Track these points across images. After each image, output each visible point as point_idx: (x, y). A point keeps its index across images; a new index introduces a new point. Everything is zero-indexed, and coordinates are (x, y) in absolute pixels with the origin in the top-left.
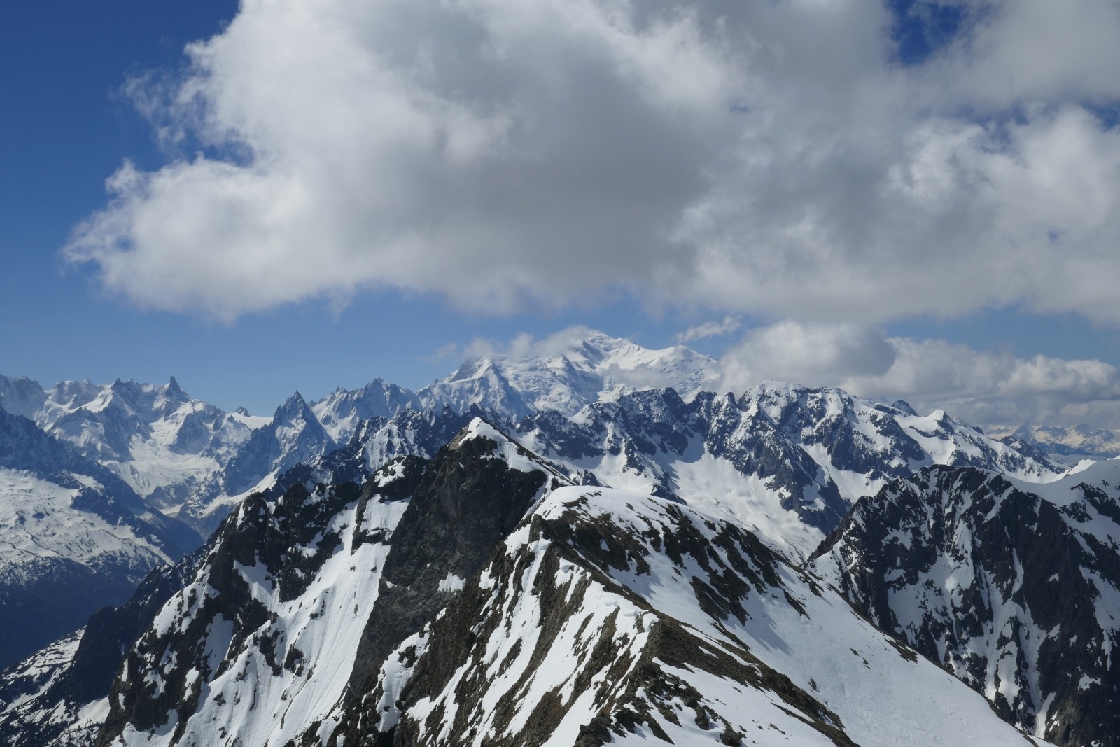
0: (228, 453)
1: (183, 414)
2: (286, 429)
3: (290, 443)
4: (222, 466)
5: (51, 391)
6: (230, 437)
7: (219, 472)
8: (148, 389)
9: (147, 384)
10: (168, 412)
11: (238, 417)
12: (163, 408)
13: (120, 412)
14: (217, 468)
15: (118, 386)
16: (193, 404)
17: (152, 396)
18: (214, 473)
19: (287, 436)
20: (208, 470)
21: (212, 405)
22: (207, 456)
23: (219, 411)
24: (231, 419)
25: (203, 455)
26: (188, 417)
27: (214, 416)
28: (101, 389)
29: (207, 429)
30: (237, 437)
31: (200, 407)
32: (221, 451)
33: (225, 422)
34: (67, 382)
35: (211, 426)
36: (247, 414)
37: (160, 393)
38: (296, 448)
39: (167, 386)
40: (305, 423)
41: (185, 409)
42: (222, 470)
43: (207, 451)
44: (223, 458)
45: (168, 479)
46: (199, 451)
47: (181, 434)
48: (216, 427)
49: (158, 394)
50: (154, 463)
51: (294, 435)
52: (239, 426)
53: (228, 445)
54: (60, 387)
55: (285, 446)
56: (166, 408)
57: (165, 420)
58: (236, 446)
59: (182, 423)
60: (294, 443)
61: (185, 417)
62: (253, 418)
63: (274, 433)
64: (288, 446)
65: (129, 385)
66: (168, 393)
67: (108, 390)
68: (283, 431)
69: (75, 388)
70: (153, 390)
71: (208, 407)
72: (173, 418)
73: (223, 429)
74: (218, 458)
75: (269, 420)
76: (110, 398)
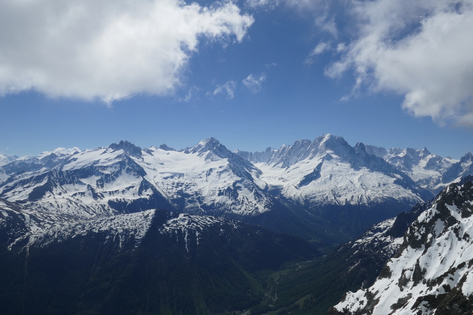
0: (444, 170)
1: (429, 158)
2: (465, 163)
3: (466, 168)
4: (441, 174)
5: (388, 151)
6: (444, 166)
7: (440, 176)
8: (417, 150)
9: (417, 149)
10: (424, 157)
11: (447, 159)
12: (422, 156)
13: (408, 157)
14: (440, 175)
15: (408, 150)
16: (432, 155)
17: (419, 152)
18: (438, 176)
19: (465, 166)
20: (437, 175)
21: (438, 155)
22: (436, 171)
23: (441, 157)
24: (445, 160)
25: (435, 171)
26: (430, 159)
27: (439, 159)
28: (403, 150)
29: (436, 163)
30: (446, 166)
31: (434, 156)
32: (441, 170)
33: (443, 161)
34: (393, 148)
35: (438, 162)
36: (450, 159)
37: (421, 151)
38: (468, 170)
39: (423, 150)
40: (472, 162)
41: (429, 157)
42: (441, 175)
43: (436, 169)
44: (442, 172)
45: (423, 177)
46: (433, 169)
47: (428, 164)
48: (440, 162)
49: (420, 152)
50: (419, 172)
51: (468, 166)
52: (448, 162)
53: (444, 168)
54: (391, 149)
55: (464, 169)
56: (423, 156)
57: (423, 160)
58: (446, 168)
59: (428, 161)
60: (467, 168)
61: (429, 159)
62: (453, 160)
63: (460, 165)
64: (465, 170)
65: (411, 149)
66: (424, 152)
67: (405, 151)
68: (463, 164)
69: (395, 150)
70: (419, 151)
71: (437, 156)
72: (425, 159)
73: (442, 163)
74: (440, 172)
75: (459, 161)
76: (406, 153)
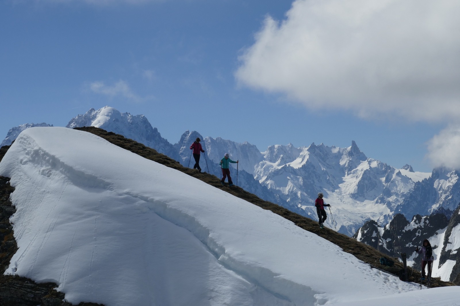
0: (397, 200)
1: (362, 170)
2: (442, 181)
3: (445, 193)
4: (391, 211)
5: (265, 153)
6: (398, 189)
7: (389, 215)
8: (335, 151)
9: (335, 147)
10: (351, 167)
11: (405, 172)
12: (346, 165)
13: (314, 168)
14: (388, 212)
15: (313, 149)
16: (370, 163)
17: (339, 156)
18: (385, 216)
19: (443, 188)
20: (381, 214)
21: (384, 163)
22: (380, 203)
23: (389, 168)
24: (399, 174)
25: (377, 202)
26: (366, 172)
27: (385, 172)
28: (301, 151)
29: (381, 182)
30: (403, 189)
31: (374, 164)
32: (392, 199)
33: (394, 176)
34: (276, 146)
35: (383, 179)
36: (411, 170)
37: (344, 153)
38: (450, 197)
39: (349, 148)
40: (457, 178)
41: (364, 166)
42: (391, 214)
43: (380, 199)
44: (393, 204)
45: (350, 220)
46: (374, 199)
47: (360, 185)
48: (387, 181)
49: (342, 154)
50: (340, 208)
51: (449, 187)
52: (406, 180)
53: (397, 195)
54: (271, 149)
55: (441, 196)
56: (349, 165)
57: (348, 174)
58: (403, 195)
59: (361, 177)
60: (448, 193)
61: (363, 172)
62: (417, 173)
63: (433, 185)
64: (443, 196)
65: (321, 148)
66: (350, 154)
67: (305, 152)
68: (439, 183)
69: (282, 149)
70: (339, 152)
71: (381, 164)
72: (354, 173)
73: (393, 182)
74: (389, 204)
75: (428, 175)
76: (307, 157)
